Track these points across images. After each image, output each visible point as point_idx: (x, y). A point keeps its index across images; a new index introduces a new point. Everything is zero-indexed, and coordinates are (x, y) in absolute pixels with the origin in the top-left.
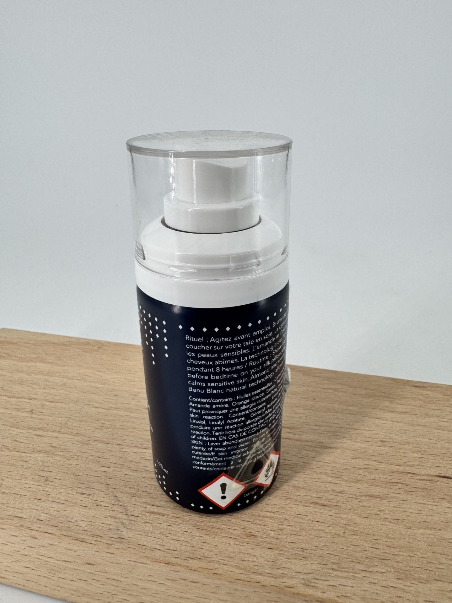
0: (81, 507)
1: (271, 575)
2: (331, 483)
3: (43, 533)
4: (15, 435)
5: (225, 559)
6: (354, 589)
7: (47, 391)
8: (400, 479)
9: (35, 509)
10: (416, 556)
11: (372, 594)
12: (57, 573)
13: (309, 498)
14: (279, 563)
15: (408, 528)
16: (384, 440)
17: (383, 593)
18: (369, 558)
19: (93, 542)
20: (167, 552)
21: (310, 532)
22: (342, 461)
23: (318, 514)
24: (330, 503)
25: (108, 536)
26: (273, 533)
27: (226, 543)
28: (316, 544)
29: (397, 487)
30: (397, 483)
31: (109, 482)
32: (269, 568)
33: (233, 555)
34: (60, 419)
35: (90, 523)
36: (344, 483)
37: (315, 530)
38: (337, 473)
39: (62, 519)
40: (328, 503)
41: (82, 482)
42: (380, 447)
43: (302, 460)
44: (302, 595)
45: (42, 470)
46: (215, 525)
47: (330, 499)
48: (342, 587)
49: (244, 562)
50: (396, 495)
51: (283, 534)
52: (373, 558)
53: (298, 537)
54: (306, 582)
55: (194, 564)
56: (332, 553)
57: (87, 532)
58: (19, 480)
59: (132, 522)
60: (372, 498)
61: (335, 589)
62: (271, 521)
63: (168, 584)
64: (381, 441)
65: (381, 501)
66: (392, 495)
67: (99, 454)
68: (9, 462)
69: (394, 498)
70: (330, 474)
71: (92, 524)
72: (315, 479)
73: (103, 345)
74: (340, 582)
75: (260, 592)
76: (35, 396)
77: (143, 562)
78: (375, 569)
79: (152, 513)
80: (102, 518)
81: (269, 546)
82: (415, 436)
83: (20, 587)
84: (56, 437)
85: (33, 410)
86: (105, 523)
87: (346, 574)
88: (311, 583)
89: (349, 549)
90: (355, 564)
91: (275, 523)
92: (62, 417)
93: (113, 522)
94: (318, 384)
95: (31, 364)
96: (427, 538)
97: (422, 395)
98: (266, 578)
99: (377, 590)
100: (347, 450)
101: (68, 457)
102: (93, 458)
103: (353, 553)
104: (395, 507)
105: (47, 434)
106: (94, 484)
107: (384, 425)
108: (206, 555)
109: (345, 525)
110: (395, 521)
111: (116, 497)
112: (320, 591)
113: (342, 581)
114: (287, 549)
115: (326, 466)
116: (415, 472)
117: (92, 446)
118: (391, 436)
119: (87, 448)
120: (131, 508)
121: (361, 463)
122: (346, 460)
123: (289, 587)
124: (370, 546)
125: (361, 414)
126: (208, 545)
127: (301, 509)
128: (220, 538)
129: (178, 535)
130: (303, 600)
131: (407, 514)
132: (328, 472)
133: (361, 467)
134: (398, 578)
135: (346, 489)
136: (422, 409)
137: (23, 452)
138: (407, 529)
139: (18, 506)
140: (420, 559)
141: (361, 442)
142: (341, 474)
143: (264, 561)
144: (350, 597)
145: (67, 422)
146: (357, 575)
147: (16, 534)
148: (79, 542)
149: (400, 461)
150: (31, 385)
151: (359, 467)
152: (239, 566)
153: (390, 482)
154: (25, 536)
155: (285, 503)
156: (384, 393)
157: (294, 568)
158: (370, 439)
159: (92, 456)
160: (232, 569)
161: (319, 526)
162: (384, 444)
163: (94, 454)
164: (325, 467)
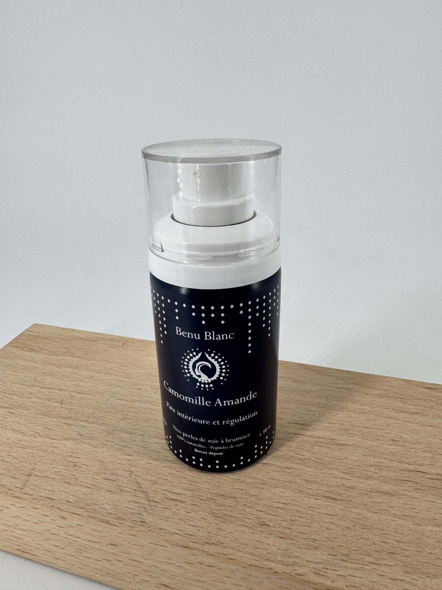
0: (106, 491)
1: (282, 563)
2: (342, 478)
3: (71, 514)
4: (46, 423)
5: (239, 545)
6: (362, 580)
7: (75, 383)
8: (411, 478)
9: (64, 492)
10: (424, 552)
11: (381, 586)
12: (84, 552)
13: (320, 491)
14: (292, 552)
15: (418, 525)
16: (395, 439)
17: (391, 585)
18: (377, 551)
19: (117, 524)
20: (186, 537)
21: (321, 524)
22: (354, 458)
23: (329, 507)
24: (341, 498)
25: (131, 519)
26: (285, 523)
27: (241, 531)
28: (326, 536)
29: (407, 485)
30: (407, 481)
31: (132, 469)
32: (281, 556)
33: (247, 542)
34: (87, 409)
35: (115, 507)
36: (356, 479)
37: (326, 522)
38: (348, 469)
39: (89, 502)
40: (339, 497)
41: (108, 469)
42: (391, 446)
43: (315, 455)
44: (311, 582)
45: (71, 456)
46: (231, 513)
47: (341, 494)
48: (351, 577)
49: (257, 550)
50: (406, 492)
51: (295, 525)
52: (382, 551)
53: (309, 528)
54: (317, 572)
55: (210, 549)
56: (341, 545)
57: (111, 515)
58: (50, 464)
59: (153, 507)
60: (382, 495)
61: (344, 579)
62: (284, 512)
63: (186, 567)
64: (392, 440)
65: (391, 498)
66: (402, 492)
67: (123, 444)
68: (42, 448)
69: (404, 495)
70: (342, 469)
71: (117, 507)
72: (327, 474)
73: (127, 342)
74: (349, 572)
75: (272, 578)
76: (64, 388)
77: (163, 545)
78: (384, 562)
79: (172, 499)
80: (125, 502)
81: (281, 535)
82: (426, 436)
83: (49, 564)
84: (84, 426)
85: (63, 400)
86: (129, 507)
87: (354, 566)
88: (321, 572)
89: (359, 542)
90: (364, 557)
91: (287, 514)
92: (90, 408)
93: (135, 506)
94: (331, 383)
95: (61, 357)
96: (435, 535)
97: (434, 397)
98: (279, 565)
99: (385, 582)
100: (358, 448)
101: (95, 445)
102: (118, 447)
103: (363, 546)
104: (405, 504)
105: (76, 423)
106: (118, 471)
107: (396, 425)
108: (222, 541)
109: (355, 518)
110: (405, 518)
111: (138, 483)
112: (330, 580)
113: (351, 572)
114: (299, 539)
115: (339, 462)
116: (425, 471)
117: (117, 436)
118: (402, 435)
119: (112, 437)
120: (152, 494)
121: (372, 460)
122: (357, 457)
123: (300, 575)
124: (379, 539)
125: (373, 414)
126: (224, 532)
127: (312, 501)
128: (235, 525)
129: (196, 522)
130: (313, 588)
131: (416, 511)
132: (339, 468)
133: (372, 464)
134: (406, 571)
135: (356, 485)
136: (434, 410)
137: (54, 439)
138: (416, 526)
139: (50, 488)
140: (428, 554)
141: (373, 440)
142: (353, 470)
143: (277, 549)
144: (359, 587)
145: (93, 413)
146: (366, 567)
147: (46, 514)
148: (103, 524)
149: (410, 460)
150: (61, 377)
151: (370, 464)
152: (253, 553)
153: (400, 480)
154: (56, 516)
155: (298, 496)
156: (396, 393)
157: (305, 557)
158: (382, 438)
159: (116, 444)
160: (246, 555)
161: (330, 518)
162: (395, 442)
163: (118, 443)
164: (337, 463)
